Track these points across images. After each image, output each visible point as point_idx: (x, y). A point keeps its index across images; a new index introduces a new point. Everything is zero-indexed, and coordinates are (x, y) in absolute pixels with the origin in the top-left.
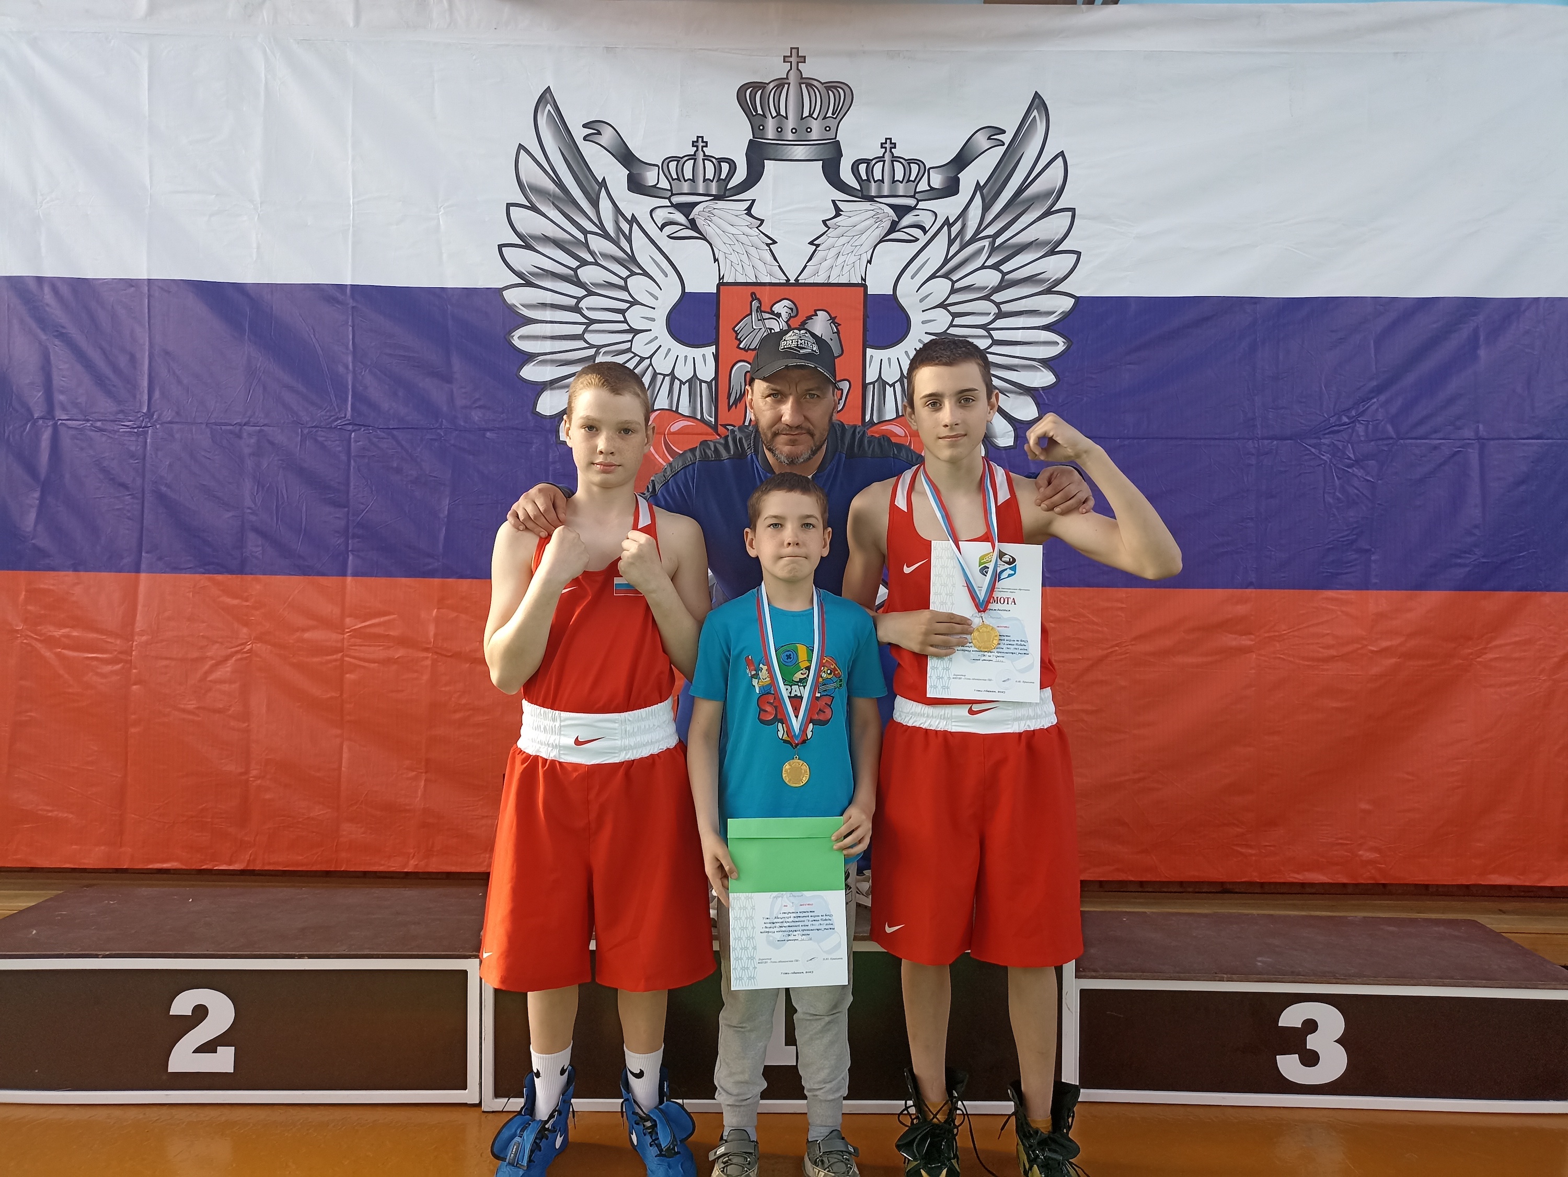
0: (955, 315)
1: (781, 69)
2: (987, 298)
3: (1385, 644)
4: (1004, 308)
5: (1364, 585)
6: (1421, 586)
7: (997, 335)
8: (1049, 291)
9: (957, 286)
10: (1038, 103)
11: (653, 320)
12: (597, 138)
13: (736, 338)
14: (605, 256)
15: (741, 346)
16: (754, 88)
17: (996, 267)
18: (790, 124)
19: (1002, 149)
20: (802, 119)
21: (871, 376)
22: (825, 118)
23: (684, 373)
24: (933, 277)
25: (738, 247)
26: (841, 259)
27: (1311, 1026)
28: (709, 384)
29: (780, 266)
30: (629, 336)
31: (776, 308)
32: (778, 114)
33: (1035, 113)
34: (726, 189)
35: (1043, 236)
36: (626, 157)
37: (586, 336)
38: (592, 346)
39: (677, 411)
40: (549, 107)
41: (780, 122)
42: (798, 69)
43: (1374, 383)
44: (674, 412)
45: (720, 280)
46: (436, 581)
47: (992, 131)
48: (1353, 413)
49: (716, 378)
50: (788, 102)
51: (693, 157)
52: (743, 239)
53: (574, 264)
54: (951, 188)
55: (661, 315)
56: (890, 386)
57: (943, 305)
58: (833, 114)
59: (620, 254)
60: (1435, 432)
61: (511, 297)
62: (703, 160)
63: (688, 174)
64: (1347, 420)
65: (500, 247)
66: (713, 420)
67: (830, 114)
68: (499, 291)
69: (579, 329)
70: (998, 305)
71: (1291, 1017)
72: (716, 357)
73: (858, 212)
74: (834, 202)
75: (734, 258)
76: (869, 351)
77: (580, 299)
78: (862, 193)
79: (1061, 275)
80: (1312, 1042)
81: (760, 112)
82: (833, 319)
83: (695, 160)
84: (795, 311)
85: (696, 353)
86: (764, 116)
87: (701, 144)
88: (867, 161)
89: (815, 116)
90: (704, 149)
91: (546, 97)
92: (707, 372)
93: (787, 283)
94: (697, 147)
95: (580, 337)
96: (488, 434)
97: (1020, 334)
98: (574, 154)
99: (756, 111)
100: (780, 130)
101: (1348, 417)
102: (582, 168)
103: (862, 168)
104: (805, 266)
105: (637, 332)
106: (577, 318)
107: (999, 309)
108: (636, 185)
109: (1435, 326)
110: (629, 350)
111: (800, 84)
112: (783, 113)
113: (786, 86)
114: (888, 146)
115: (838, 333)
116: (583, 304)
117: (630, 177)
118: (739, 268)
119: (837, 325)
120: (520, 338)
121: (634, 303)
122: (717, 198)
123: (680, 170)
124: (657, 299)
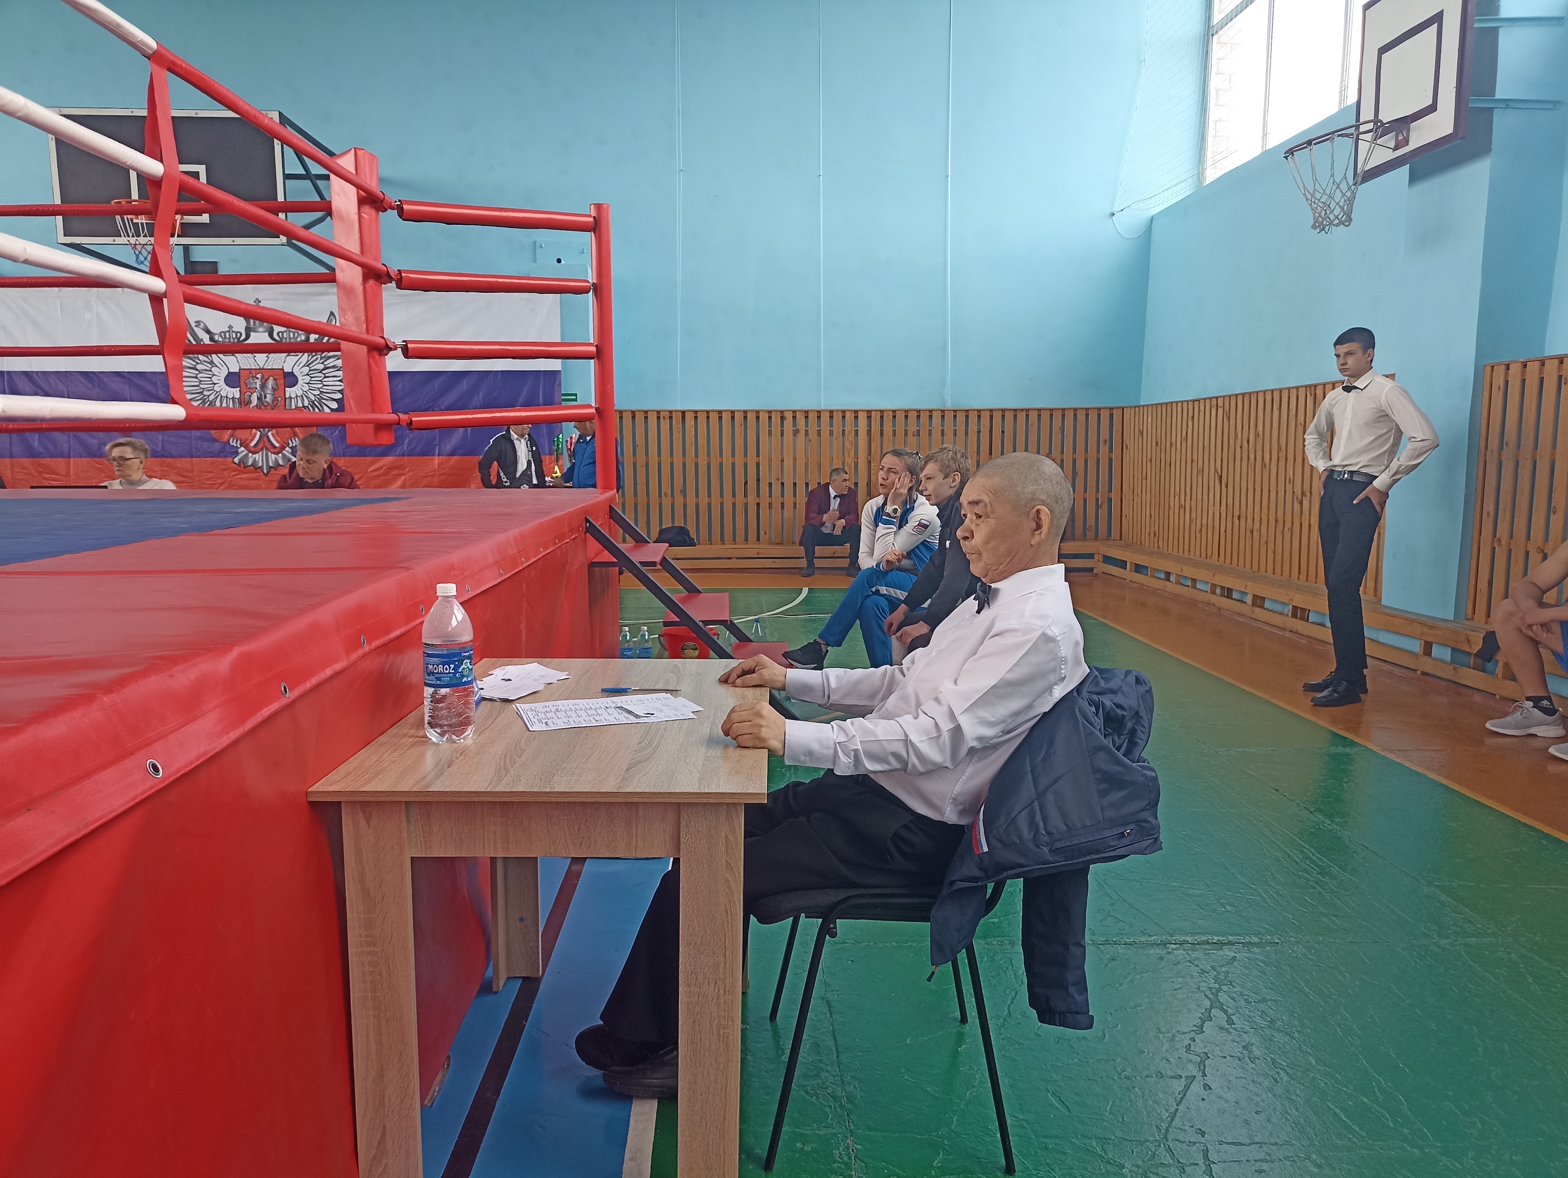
0: (312, 377)
2: (320, 372)
7: (325, 383)
8: (339, 370)
9: (311, 369)
10: (332, 314)
11: (220, 380)
12: (198, 326)
14: (204, 361)
15: (247, 388)
17: (322, 363)
21: (287, 396)
23: (230, 396)
24: (304, 366)
25: (244, 358)
26: (276, 361)
28: (238, 399)
29: (257, 364)
30: (213, 386)
33: (332, 317)
34: (239, 341)
36: (208, 331)
37: (200, 385)
38: (202, 388)
45: (240, 368)
46: (159, 459)
49: (240, 397)
51: (229, 331)
53: (195, 364)
55: (222, 378)
56: (294, 399)
57: (307, 375)
59: (209, 361)
62: (232, 332)
63: (228, 336)
69: (197, 384)
70: (324, 374)
75: (243, 361)
76: (286, 389)
77: (197, 374)
79: (341, 365)
82: (275, 379)
84: (263, 377)
88: (282, 332)
92: (237, 395)
93: (260, 369)
95: (198, 386)
97: (331, 383)
100: (255, 323)
102: (195, 335)
104: (265, 364)
105: (215, 384)
106: (197, 380)
108: (212, 340)
110: (213, 389)
115: (276, 383)
116: (198, 376)
117: (210, 338)
118: (245, 364)
119: (276, 381)
121: (214, 375)
123: (225, 335)
124: (220, 374)
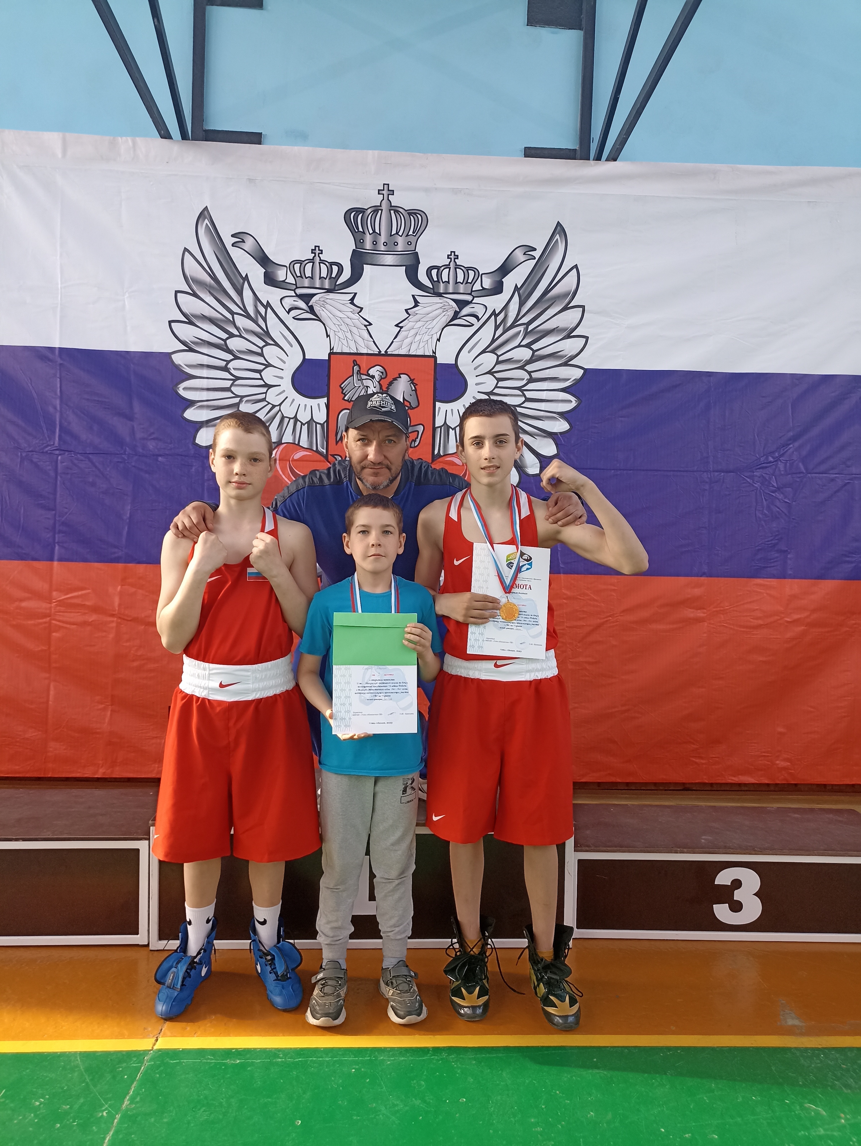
0: (499, 380)
1: (376, 200)
2: (522, 368)
3: (796, 617)
4: (535, 375)
5: (783, 576)
6: (821, 577)
7: (528, 394)
8: (566, 364)
9: (501, 359)
10: (559, 229)
11: (282, 378)
12: (241, 245)
13: (342, 393)
14: (247, 331)
15: (346, 398)
16: (357, 212)
18: (383, 239)
19: (534, 262)
20: (391, 235)
21: (439, 422)
22: (407, 235)
23: (304, 417)
24: (484, 352)
25: (344, 327)
26: (418, 338)
27: (737, 884)
28: (322, 425)
29: (374, 342)
30: (264, 390)
31: (372, 372)
32: (374, 231)
33: (558, 236)
34: (335, 285)
35: (562, 325)
36: (263, 260)
37: (233, 389)
38: (237, 396)
39: (298, 444)
40: (206, 221)
41: (375, 237)
42: (388, 199)
43: (791, 434)
44: (296, 445)
45: (331, 350)
46: (120, 565)
47: (527, 249)
48: (777, 455)
49: (327, 421)
50: (381, 223)
51: (312, 261)
52: (348, 321)
53: (224, 336)
54: (497, 289)
56: (453, 429)
57: (490, 372)
58: (413, 233)
59: (258, 330)
60: (833, 469)
61: (177, 359)
62: (319, 263)
63: (308, 273)
64: (772, 460)
65: (170, 322)
66: (325, 451)
67: (411, 233)
68: (169, 355)
69: (227, 384)
70: (529, 373)
71: (724, 878)
72: (328, 406)
73: (429, 303)
74: (413, 296)
75: (340, 334)
76: (438, 404)
77: (228, 362)
78: (434, 291)
79: (574, 353)
80: (738, 895)
81: (361, 229)
82: (412, 381)
83: (313, 263)
84: (385, 374)
85: (313, 402)
86: (364, 233)
87: (317, 252)
88: (438, 268)
89: (400, 233)
90: (320, 255)
91: (204, 214)
92: (321, 417)
93: (379, 354)
94: (315, 253)
95: (228, 389)
96: (160, 459)
97: (545, 394)
98: (225, 257)
99: (358, 229)
100: (375, 243)
101: (773, 458)
102: (231, 267)
103: (434, 272)
104: (393, 342)
105: (269, 386)
106: (226, 375)
107: (530, 376)
108: (270, 280)
109: (833, 394)
110: (264, 400)
111: (390, 210)
112: (377, 231)
113: (380, 211)
114: (452, 257)
115: (416, 390)
116: (231, 366)
117: (266, 274)
118: (345, 342)
119: (415, 385)
120: (184, 389)
121: (268, 365)
122: (329, 291)
123: (303, 270)
124: (284, 362)
